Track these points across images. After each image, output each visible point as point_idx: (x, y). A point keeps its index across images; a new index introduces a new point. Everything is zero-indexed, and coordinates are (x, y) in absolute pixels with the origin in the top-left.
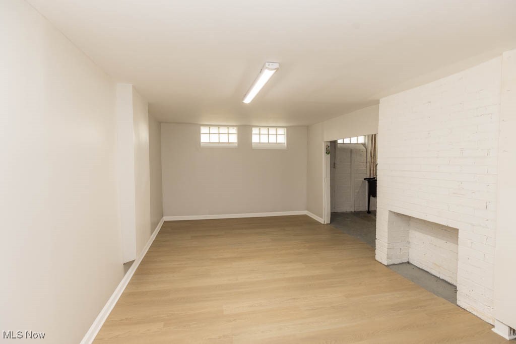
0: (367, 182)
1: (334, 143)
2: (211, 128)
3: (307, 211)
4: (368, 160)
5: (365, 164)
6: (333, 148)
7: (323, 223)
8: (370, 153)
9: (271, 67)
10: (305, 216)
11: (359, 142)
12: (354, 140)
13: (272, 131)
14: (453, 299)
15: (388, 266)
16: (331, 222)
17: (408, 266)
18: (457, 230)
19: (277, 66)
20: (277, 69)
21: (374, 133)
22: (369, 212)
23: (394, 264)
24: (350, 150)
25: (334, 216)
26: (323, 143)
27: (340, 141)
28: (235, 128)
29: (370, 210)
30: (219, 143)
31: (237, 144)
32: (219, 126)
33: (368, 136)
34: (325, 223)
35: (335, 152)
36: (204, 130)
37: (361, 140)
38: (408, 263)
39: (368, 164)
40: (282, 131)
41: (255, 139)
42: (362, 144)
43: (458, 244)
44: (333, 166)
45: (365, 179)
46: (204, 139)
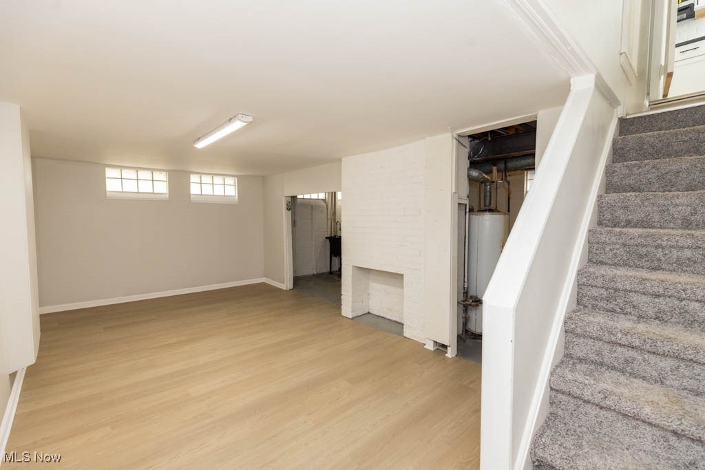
0: (328, 241)
1: (294, 198)
2: (124, 171)
3: (264, 278)
4: (329, 217)
5: (326, 221)
6: (293, 203)
7: (285, 289)
8: (331, 210)
9: (244, 119)
10: (264, 284)
11: (320, 198)
12: (314, 196)
13: (218, 180)
14: (401, 333)
15: (353, 318)
16: (294, 287)
17: (368, 315)
18: (402, 275)
19: (250, 119)
20: (250, 123)
21: (333, 191)
22: (331, 273)
23: (358, 316)
24: (311, 206)
25: (297, 280)
26: (284, 199)
27: (299, 197)
28: (164, 173)
29: (332, 270)
30: (138, 193)
31: (168, 195)
32: (137, 169)
33: (329, 193)
34: (288, 289)
35: (294, 208)
36: (110, 173)
37: (322, 196)
38: (369, 313)
39: (329, 221)
40: (230, 181)
41: (195, 190)
42: (322, 200)
43: (403, 288)
44: (294, 224)
45: (326, 238)
46: (112, 186)
